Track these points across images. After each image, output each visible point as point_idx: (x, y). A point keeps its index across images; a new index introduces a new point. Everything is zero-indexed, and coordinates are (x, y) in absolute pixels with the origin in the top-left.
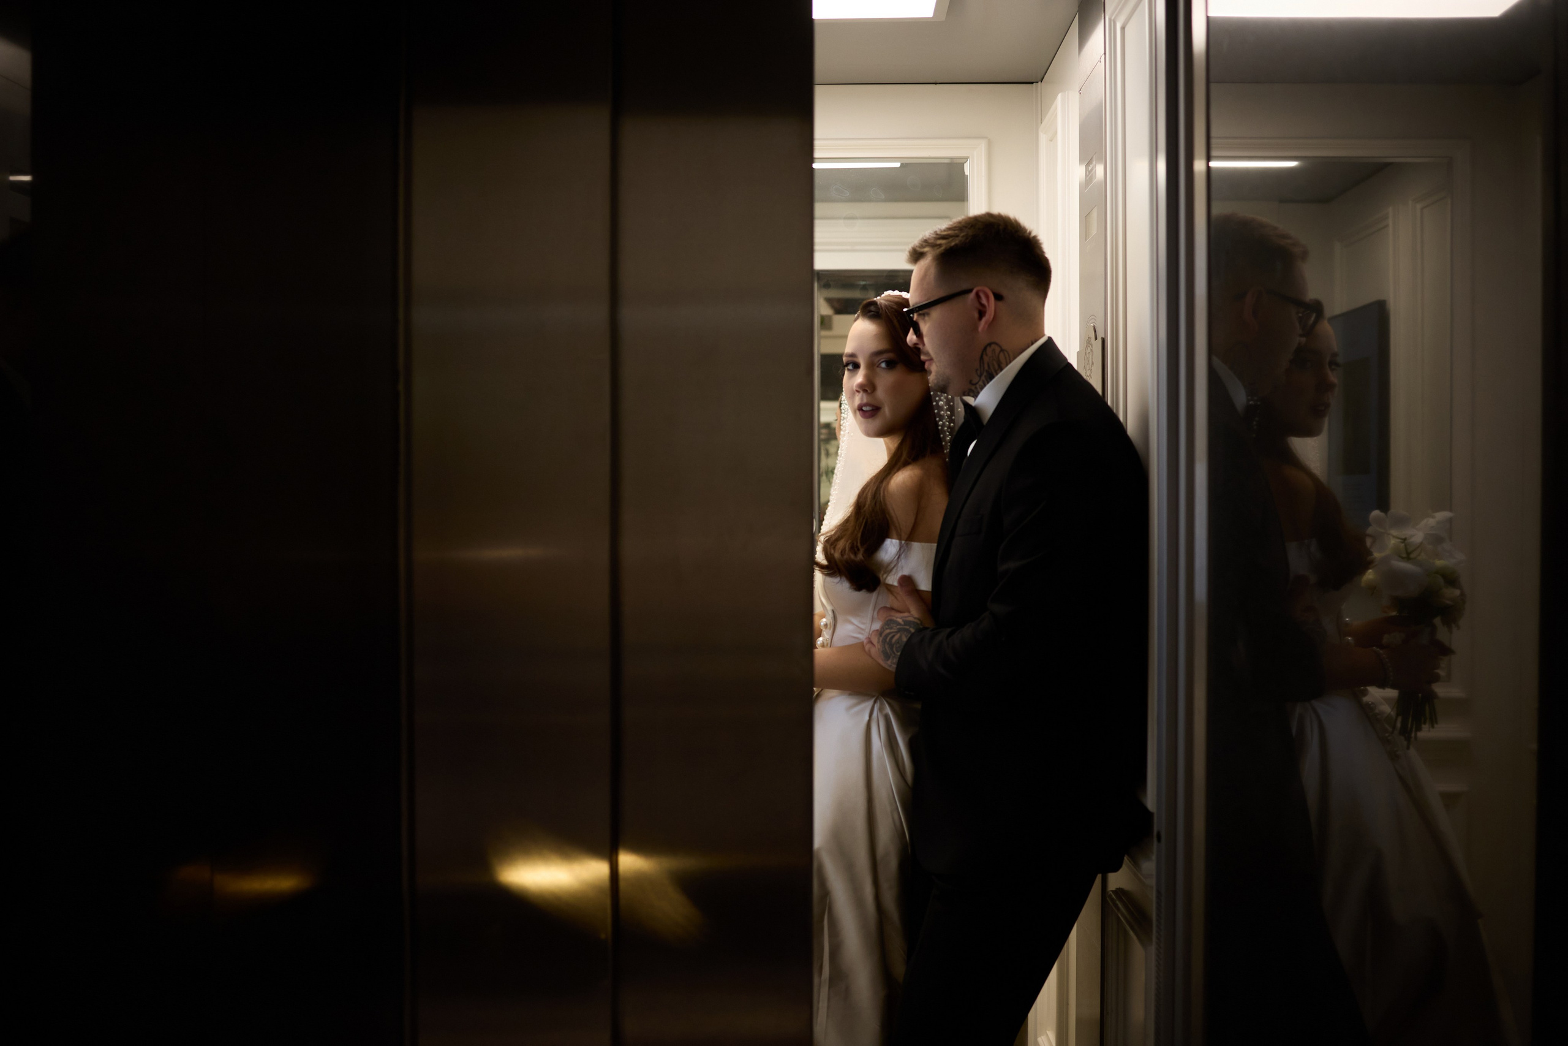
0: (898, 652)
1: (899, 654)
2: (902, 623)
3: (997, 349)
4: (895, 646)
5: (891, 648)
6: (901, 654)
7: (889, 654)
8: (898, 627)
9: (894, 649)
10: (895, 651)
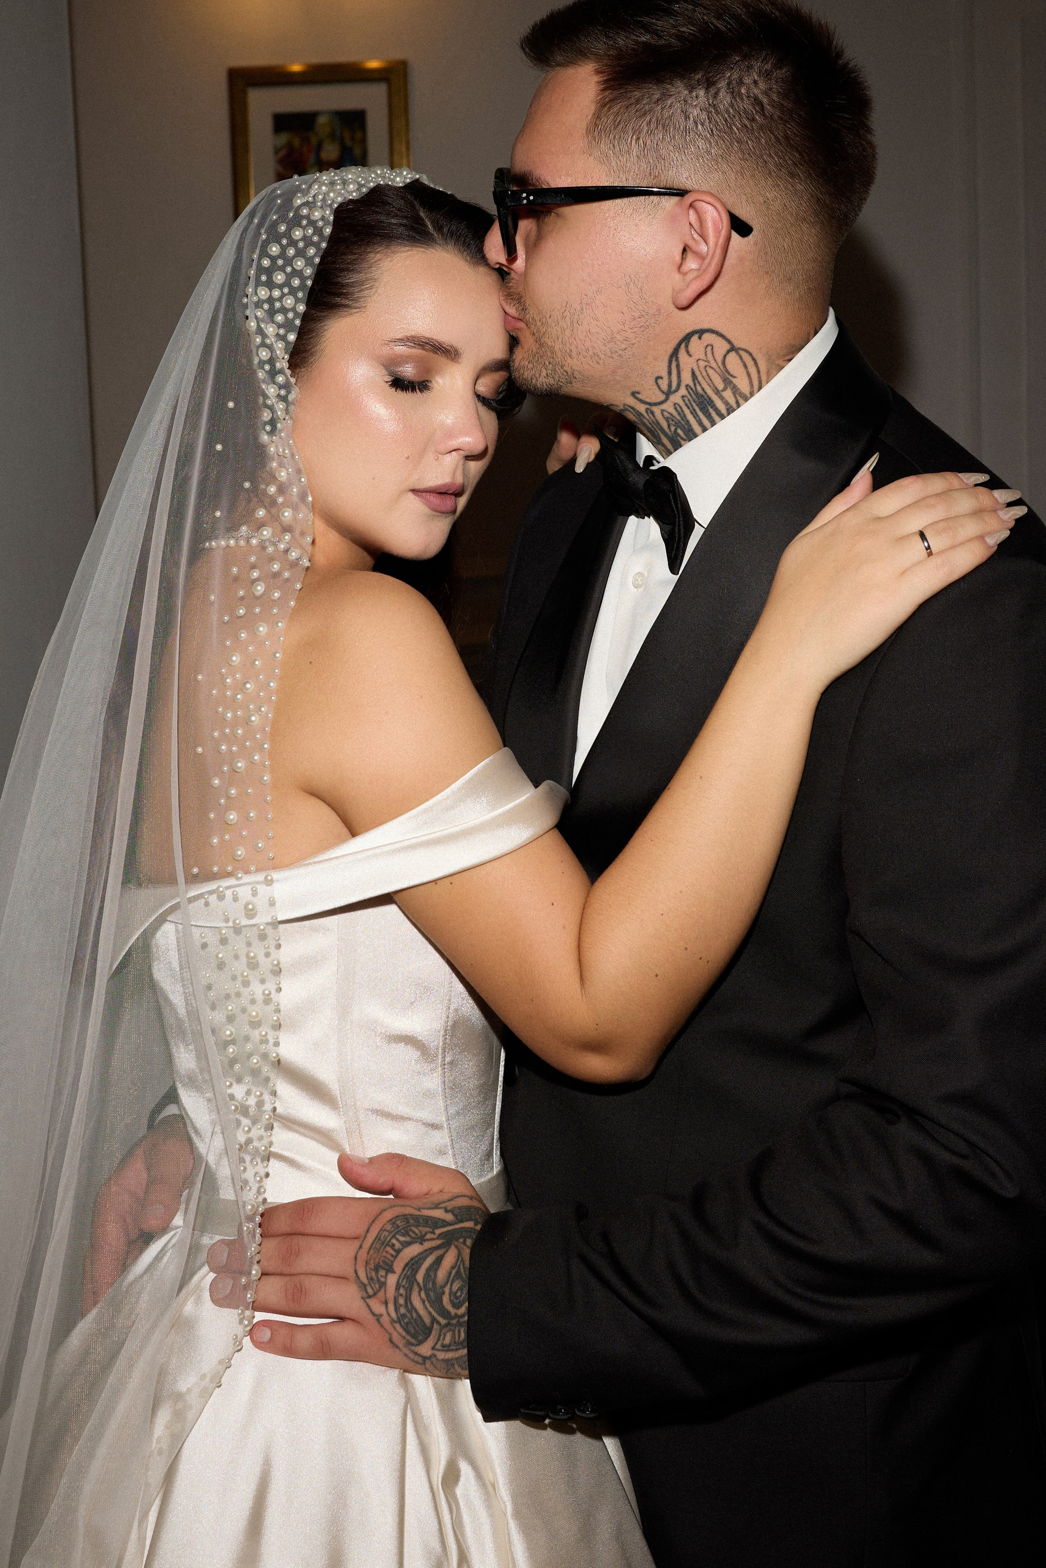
0: (457, 1306)
1: (463, 1310)
2: (449, 1217)
3: (721, 347)
4: (447, 1290)
5: (436, 1302)
6: (470, 1311)
7: (427, 1320)
8: (438, 1232)
9: (446, 1299)
10: (449, 1307)
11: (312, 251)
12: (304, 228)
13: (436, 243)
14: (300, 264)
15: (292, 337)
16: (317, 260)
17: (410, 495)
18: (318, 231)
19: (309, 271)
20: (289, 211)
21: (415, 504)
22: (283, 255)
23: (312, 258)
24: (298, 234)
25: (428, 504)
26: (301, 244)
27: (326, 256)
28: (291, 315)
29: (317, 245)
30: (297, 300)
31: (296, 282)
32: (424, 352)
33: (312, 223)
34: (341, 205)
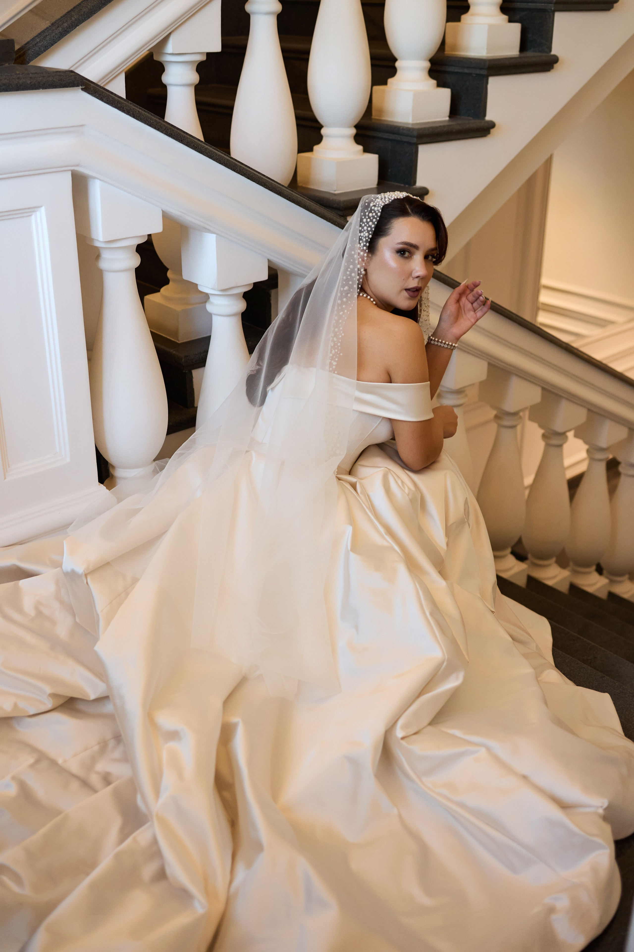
11: (374, 220)
12: (373, 213)
13: (411, 215)
14: (370, 223)
15: (368, 244)
16: (376, 223)
17: (405, 292)
18: (376, 214)
19: (373, 226)
20: (369, 208)
21: (405, 294)
22: (367, 222)
23: (375, 222)
24: (371, 215)
25: (409, 294)
26: (372, 218)
27: (378, 222)
28: (367, 238)
29: (376, 218)
30: (369, 234)
31: (369, 229)
32: (407, 246)
33: (375, 212)
34: (384, 206)
